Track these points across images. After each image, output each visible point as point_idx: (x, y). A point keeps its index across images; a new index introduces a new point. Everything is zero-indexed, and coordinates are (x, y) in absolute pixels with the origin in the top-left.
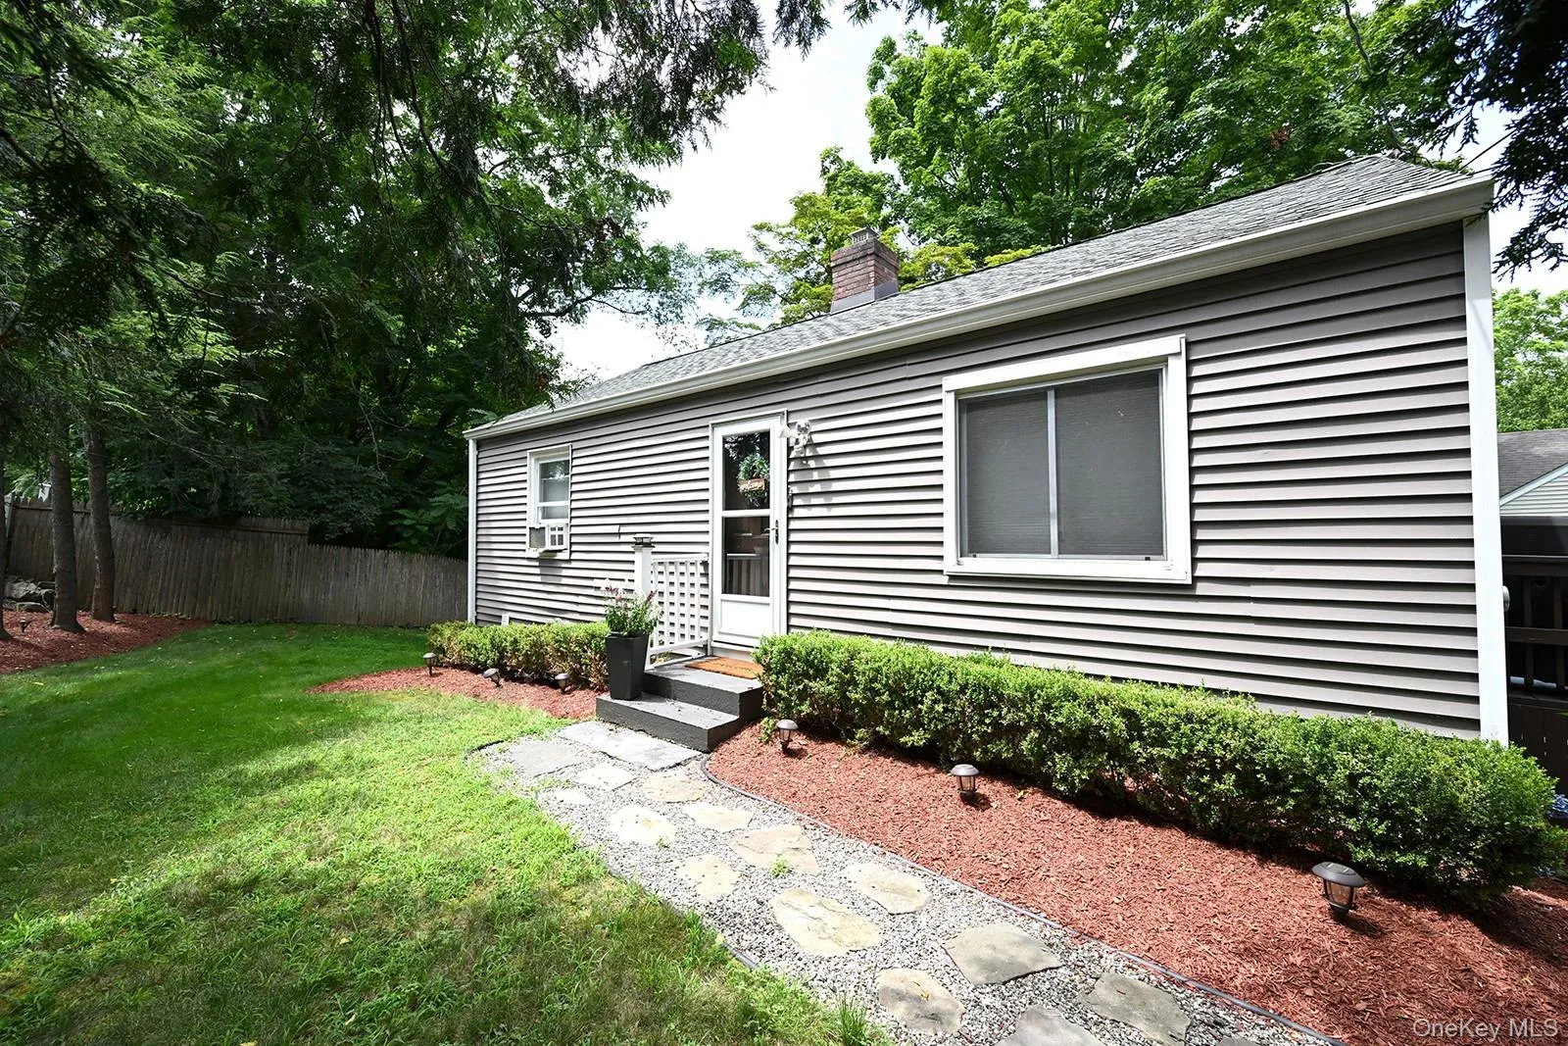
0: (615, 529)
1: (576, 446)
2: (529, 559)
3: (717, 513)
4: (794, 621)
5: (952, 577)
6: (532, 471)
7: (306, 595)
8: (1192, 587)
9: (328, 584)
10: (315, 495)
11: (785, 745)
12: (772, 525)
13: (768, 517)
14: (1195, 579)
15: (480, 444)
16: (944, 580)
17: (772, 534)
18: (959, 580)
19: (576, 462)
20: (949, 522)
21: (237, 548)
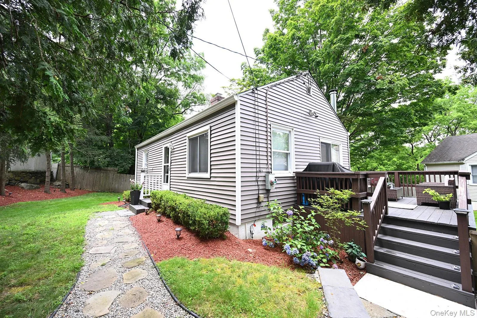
0: (152, 169)
1: (149, 149)
3: (163, 164)
4: (171, 189)
5: (188, 178)
6: (144, 155)
7: (117, 186)
8: (210, 179)
9: (121, 183)
10: (116, 162)
11: (146, 213)
12: (169, 167)
13: (169, 165)
14: (211, 177)
15: (138, 149)
16: (186, 179)
17: (169, 169)
19: (149, 153)
20: (187, 166)
21: (102, 174)
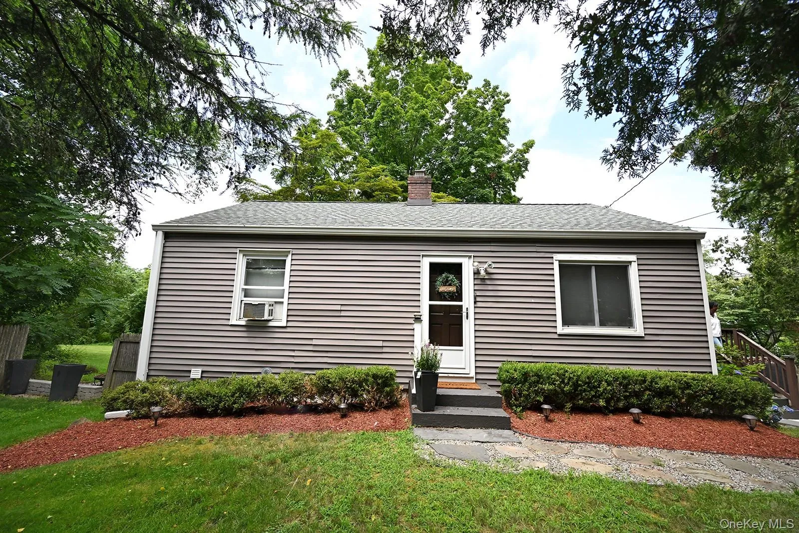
1: (296, 252)
2: (232, 325)
3: (425, 303)
5: (560, 335)
6: (241, 264)
8: (645, 337)
12: (464, 310)
13: (462, 306)
14: (645, 334)
16: (556, 337)
17: (464, 314)
18: (563, 336)
19: (294, 262)
20: (559, 312)
